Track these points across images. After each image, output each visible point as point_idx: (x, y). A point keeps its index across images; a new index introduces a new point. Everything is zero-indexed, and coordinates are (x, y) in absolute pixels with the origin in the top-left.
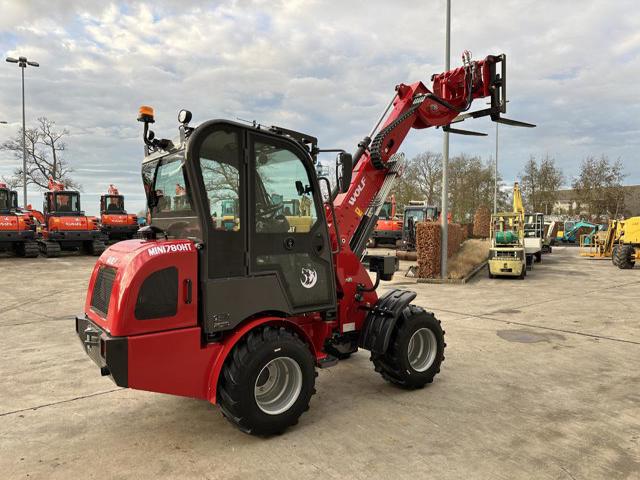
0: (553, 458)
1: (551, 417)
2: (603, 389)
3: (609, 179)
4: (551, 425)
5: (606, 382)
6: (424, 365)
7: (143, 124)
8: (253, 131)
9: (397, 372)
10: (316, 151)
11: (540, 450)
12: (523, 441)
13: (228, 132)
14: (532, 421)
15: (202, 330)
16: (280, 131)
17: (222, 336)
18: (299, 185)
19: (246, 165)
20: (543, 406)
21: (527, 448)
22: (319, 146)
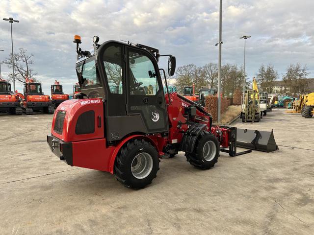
0: (271, 197)
1: (270, 181)
2: (295, 169)
3: (300, 75)
4: (271, 184)
5: (297, 167)
6: (210, 159)
7: (76, 44)
8: (128, 46)
9: (198, 161)
10: (158, 56)
11: (265, 194)
12: (257, 191)
13: (116, 47)
14: (262, 183)
15: (106, 140)
16: (141, 46)
17: (116, 143)
18: (150, 73)
19: (125, 63)
20: (266, 176)
21: (259, 194)
22: (160, 53)
